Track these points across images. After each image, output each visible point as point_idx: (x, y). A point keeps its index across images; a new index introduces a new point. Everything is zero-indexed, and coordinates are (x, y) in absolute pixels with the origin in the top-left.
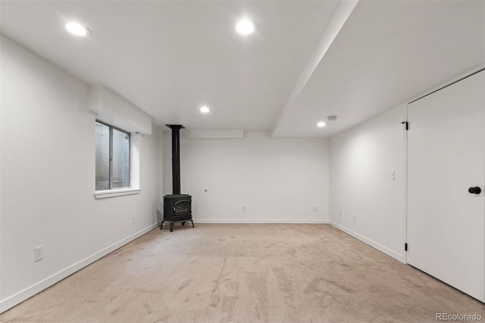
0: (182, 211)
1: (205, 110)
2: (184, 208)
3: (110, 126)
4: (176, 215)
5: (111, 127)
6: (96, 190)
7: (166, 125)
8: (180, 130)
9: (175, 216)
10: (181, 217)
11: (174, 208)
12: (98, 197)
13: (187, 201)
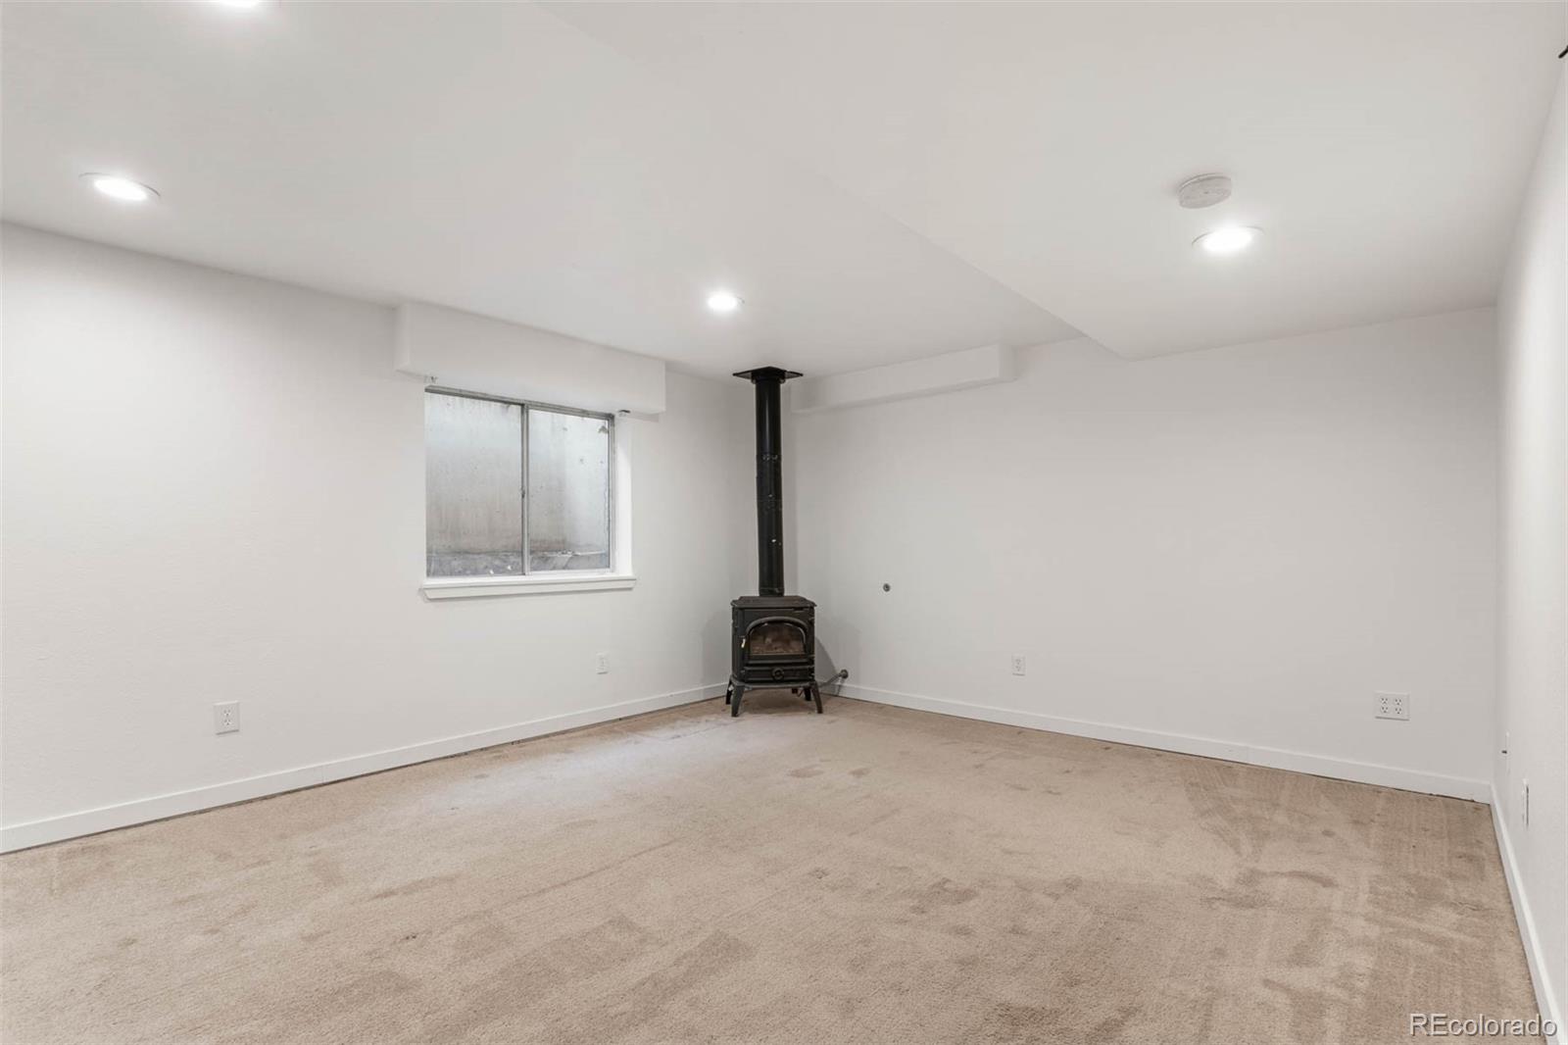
0: (780, 651)
1: (722, 302)
2: (788, 642)
3: (522, 405)
4: (751, 662)
5: (524, 407)
6: (429, 573)
7: (734, 375)
8: (782, 385)
9: (748, 665)
10: (771, 671)
11: (744, 641)
12: (432, 595)
13: (800, 619)
